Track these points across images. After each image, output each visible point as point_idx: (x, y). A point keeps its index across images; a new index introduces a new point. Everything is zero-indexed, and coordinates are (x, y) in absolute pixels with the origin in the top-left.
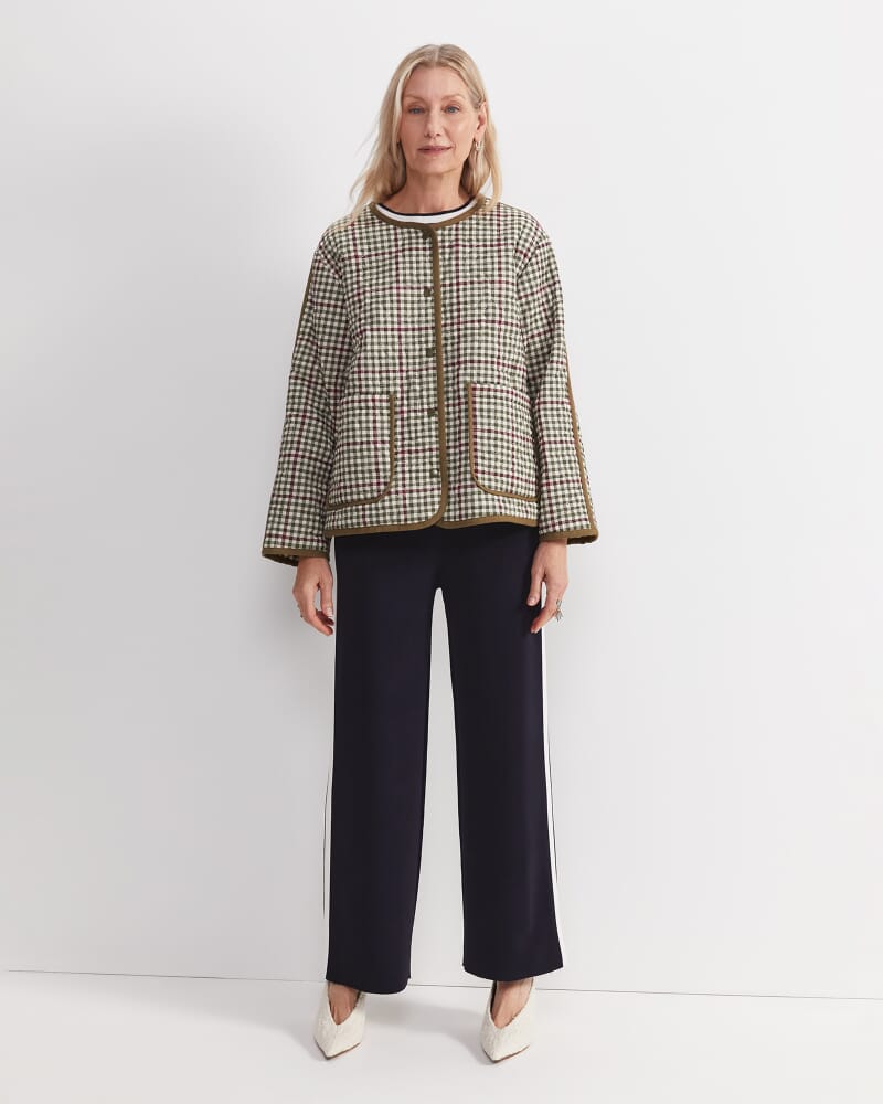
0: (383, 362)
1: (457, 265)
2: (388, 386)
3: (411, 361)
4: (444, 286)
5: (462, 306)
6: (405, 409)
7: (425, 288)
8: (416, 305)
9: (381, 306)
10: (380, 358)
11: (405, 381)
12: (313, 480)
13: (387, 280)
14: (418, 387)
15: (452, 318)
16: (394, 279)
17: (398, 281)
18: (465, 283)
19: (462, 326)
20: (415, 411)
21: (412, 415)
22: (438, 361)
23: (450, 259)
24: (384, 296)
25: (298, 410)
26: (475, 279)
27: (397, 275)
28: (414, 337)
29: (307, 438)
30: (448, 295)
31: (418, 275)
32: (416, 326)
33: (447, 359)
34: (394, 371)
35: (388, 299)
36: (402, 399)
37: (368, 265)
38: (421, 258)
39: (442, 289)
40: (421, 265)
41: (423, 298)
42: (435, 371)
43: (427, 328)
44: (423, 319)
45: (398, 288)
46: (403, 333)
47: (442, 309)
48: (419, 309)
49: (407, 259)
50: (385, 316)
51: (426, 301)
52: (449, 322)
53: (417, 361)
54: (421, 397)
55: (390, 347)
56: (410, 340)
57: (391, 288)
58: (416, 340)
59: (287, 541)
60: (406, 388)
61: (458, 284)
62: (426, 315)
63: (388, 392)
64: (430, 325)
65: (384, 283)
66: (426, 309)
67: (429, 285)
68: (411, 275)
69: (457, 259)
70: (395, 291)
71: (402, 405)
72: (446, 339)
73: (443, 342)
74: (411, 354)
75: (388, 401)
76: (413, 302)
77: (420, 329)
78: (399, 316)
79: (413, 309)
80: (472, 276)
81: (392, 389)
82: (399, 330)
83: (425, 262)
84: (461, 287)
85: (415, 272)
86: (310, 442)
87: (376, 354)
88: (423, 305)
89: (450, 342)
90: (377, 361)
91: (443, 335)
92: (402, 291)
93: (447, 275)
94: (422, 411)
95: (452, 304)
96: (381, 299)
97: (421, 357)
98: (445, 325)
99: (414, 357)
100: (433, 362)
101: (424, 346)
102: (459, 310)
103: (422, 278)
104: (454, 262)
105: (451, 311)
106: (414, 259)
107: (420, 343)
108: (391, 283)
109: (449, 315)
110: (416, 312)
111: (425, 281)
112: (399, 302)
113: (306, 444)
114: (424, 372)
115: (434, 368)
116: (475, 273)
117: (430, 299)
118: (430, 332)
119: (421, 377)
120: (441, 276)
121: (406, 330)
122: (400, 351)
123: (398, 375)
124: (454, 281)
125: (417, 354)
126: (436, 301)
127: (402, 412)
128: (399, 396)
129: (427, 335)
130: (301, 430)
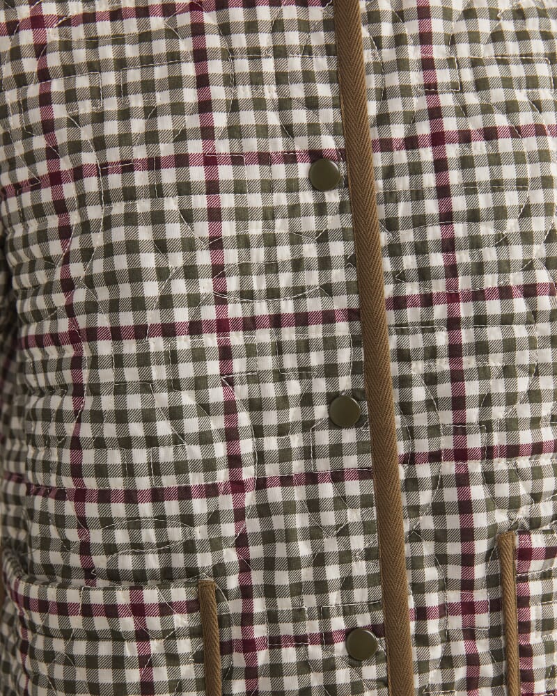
0: (166, 454)
1: (427, 64)
2: (189, 547)
3: (271, 444)
4: (386, 145)
5: (460, 230)
6: (260, 631)
7: (316, 156)
8: (281, 226)
9: (145, 234)
10: (152, 441)
11: (253, 525)
13: (165, 123)
14: (304, 549)
15: (424, 274)
16: (192, 121)
17: (207, 133)
18: (465, 137)
19: (465, 310)
20: (300, 641)
21: (289, 655)
22: (379, 446)
23: (399, 40)
24: (157, 191)
26: (501, 120)
27: (205, 106)
28: (278, 349)
30: (403, 183)
31: (284, 105)
32: (287, 307)
33: (410, 433)
34: (211, 491)
35: (171, 204)
36: (246, 592)
37: (81, 55)
38: (293, 38)
39: (379, 160)
40: (295, 64)
41: (307, 197)
42: (369, 487)
43: (328, 318)
44: (312, 278)
45: (210, 161)
46: (236, 339)
47: (384, 238)
48: (296, 239)
49: (240, 41)
50: (163, 274)
51: (321, 209)
52: (412, 289)
53: (296, 441)
54: (321, 587)
55: (187, 399)
56: (267, 363)
57: (181, 161)
58: (290, 361)
60: (256, 551)
61: (438, 139)
62: (325, 263)
63: (192, 572)
64: (340, 303)
65: (151, 137)
66: (323, 238)
67: (328, 143)
68: (259, 104)
69: (425, 39)
70: (197, 174)
71: (247, 619)
72: (404, 356)
73: (394, 368)
74: (271, 418)
75: (190, 607)
76: (269, 215)
77: (302, 320)
78: (218, 271)
79: (270, 241)
80: (486, 109)
81: (204, 560)
82: (222, 326)
83: (307, 50)
84: (452, 151)
85: (270, 92)
87: (136, 429)
88: (310, 223)
89: (418, 368)
90: (140, 456)
91: (393, 342)
92: (225, 173)
93: (395, 105)
94: (326, 639)
95: (419, 221)
96: (143, 206)
97: (308, 426)
98: (399, 303)
99: (283, 430)
100: (361, 448)
101: (320, 386)
102: (448, 246)
103: (300, 116)
104: (413, 53)
105: (421, 249)
106: (264, 40)
107: (304, 373)
108: (181, 136)
109: (409, 262)
110: (284, 253)
111: (314, 129)
112: (214, 215)
114: (327, 490)
115: (362, 474)
116: (498, 95)
117: (333, 197)
118: (342, 329)
119: (313, 506)
120: (372, 108)
121: (250, 324)
122: (230, 408)
123: (226, 502)
124: (424, 129)
125: (294, 414)
126: (357, 206)
127: (249, 646)
128: (233, 582)
129: (330, 344)
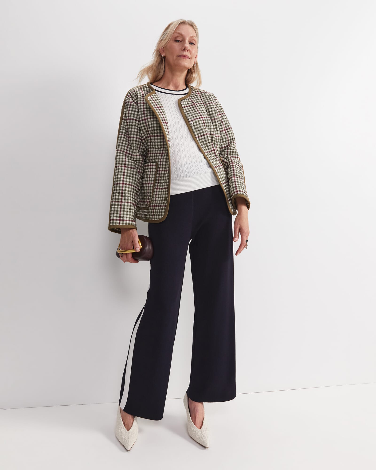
12: (131, 194)
25: (122, 164)
29: (127, 176)
59: (121, 222)
86: (128, 177)
113: (127, 178)
130: (124, 172)
